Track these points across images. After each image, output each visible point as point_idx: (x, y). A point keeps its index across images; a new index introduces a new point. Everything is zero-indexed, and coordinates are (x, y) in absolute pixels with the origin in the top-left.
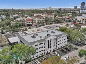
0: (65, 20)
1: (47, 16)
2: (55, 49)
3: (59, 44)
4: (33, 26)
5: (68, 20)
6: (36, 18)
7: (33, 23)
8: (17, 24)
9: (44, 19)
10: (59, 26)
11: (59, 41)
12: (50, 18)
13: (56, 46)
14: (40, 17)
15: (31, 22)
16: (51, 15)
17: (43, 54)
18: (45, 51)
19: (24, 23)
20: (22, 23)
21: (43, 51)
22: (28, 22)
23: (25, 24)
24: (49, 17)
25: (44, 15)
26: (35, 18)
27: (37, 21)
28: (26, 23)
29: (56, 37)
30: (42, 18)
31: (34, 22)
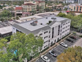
0: (55, 9)
1: (39, 4)
2: (59, 39)
3: (63, 32)
4: (24, 15)
5: (59, 8)
6: (27, 6)
7: (23, 12)
8: (5, 13)
9: (36, 7)
10: (53, 14)
11: (63, 29)
12: (42, 6)
13: (60, 35)
14: (31, 5)
15: (21, 11)
16: (43, 3)
17: (48, 46)
18: (49, 41)
19: (13, 11)
20: (11, 12)
21: (48, 42)
22: (17, 11)
23: (14, 13)
24: (40, 5)
25: (35, 3)
26: (25, 6)
27: (28, 10)
28: (15, 11)
29: (60, 24)
30: (33, 6)
31: (24, 10)
